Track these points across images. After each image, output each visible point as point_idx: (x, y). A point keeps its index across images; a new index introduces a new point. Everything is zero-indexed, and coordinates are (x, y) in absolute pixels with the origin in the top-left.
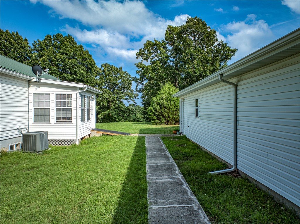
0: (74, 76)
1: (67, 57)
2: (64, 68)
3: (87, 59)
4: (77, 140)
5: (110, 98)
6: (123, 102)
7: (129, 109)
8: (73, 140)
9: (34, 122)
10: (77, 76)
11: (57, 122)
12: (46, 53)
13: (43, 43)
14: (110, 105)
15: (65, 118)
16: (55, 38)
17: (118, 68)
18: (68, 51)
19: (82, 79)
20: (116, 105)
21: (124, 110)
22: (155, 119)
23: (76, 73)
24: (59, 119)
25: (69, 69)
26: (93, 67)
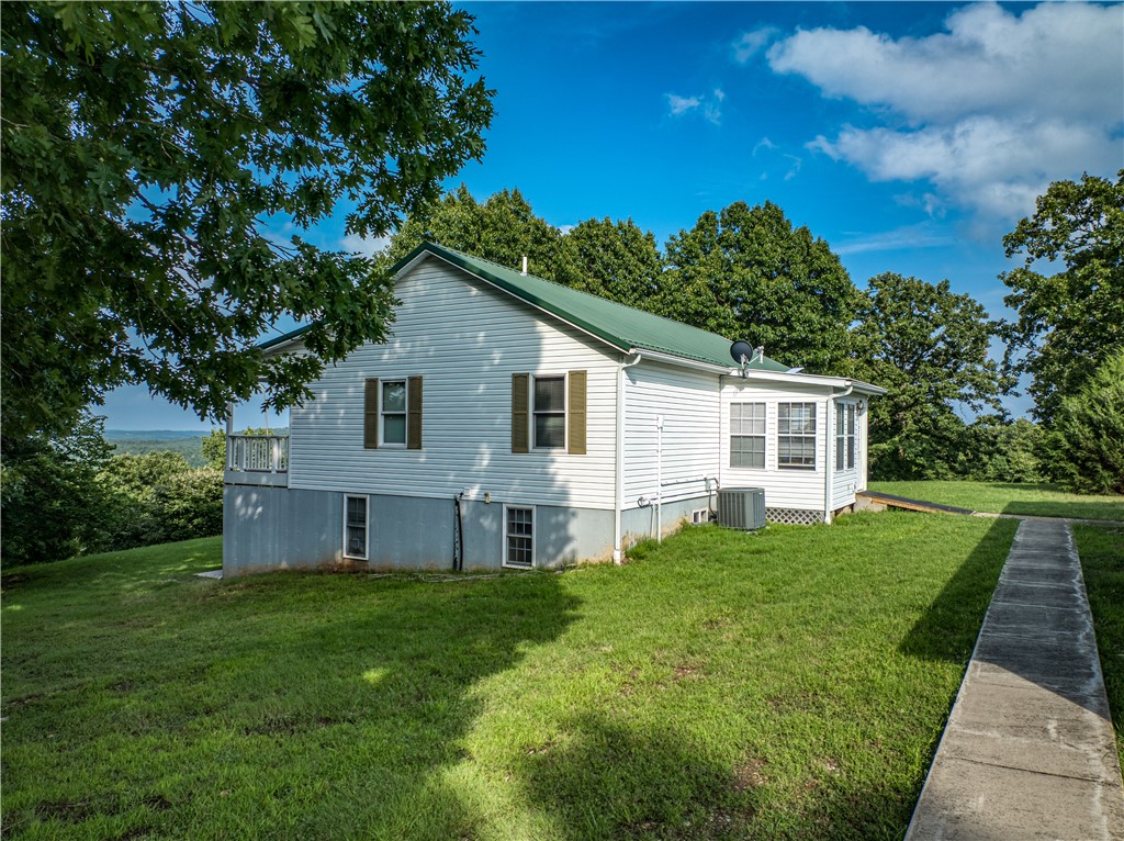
0: (784, 329)
1: (763, 274)
2: (754, 309)
3: (823, 271)
4: (828, 514)
5: (903, 393)
6: (951, 408)
7: (976, 436)
8: (818, 514)
9: (731, 465)
10: (791, 329)
11: (780, 467)
12: (702, 269)
13: (694, 239)
14: (903, 419)
15: (800, 460)
16: (727, 217)
17: (935, 286)
18: (766, 253)
19: (807, 336)
20: (926, 420)
21: (954, 437)
22: (1073, 474)
23: (788, 319)
24: (785, 462)
25: (769, 310)
26: (842, 295)
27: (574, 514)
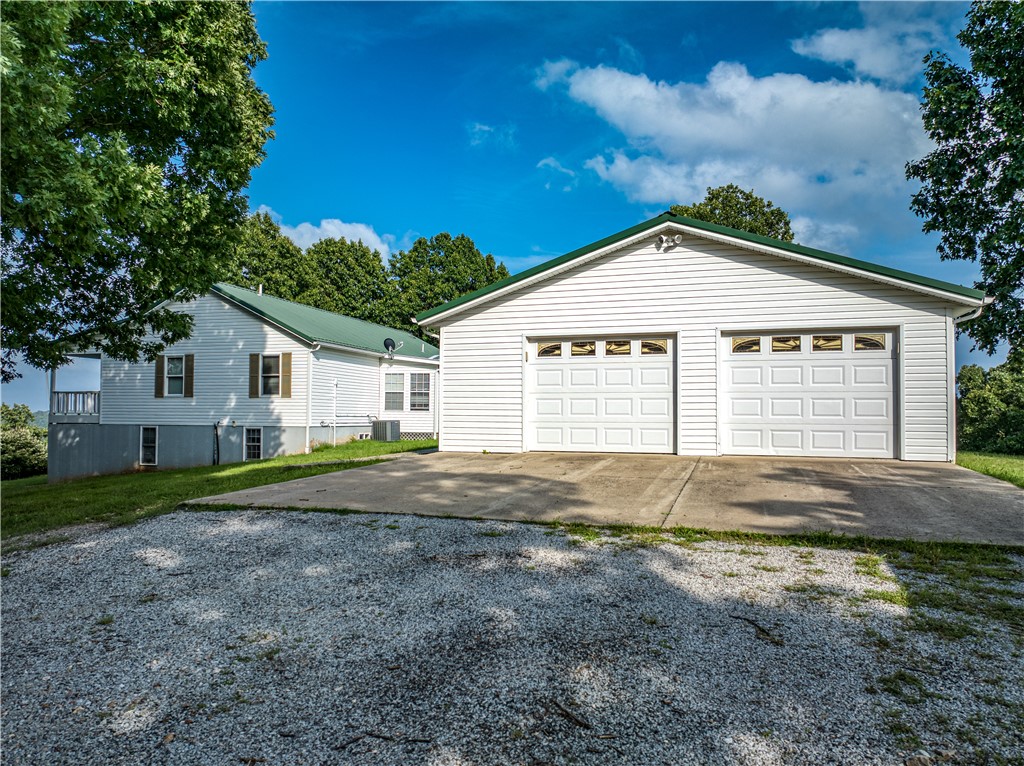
4: (435, 434)
8: (431, 434)
9: (385, 409)
11: (410, 409)
15: (421, 405)
16: (435, 243)
18: (459, 273)
24: (414, 407)
27: (284, 431)
